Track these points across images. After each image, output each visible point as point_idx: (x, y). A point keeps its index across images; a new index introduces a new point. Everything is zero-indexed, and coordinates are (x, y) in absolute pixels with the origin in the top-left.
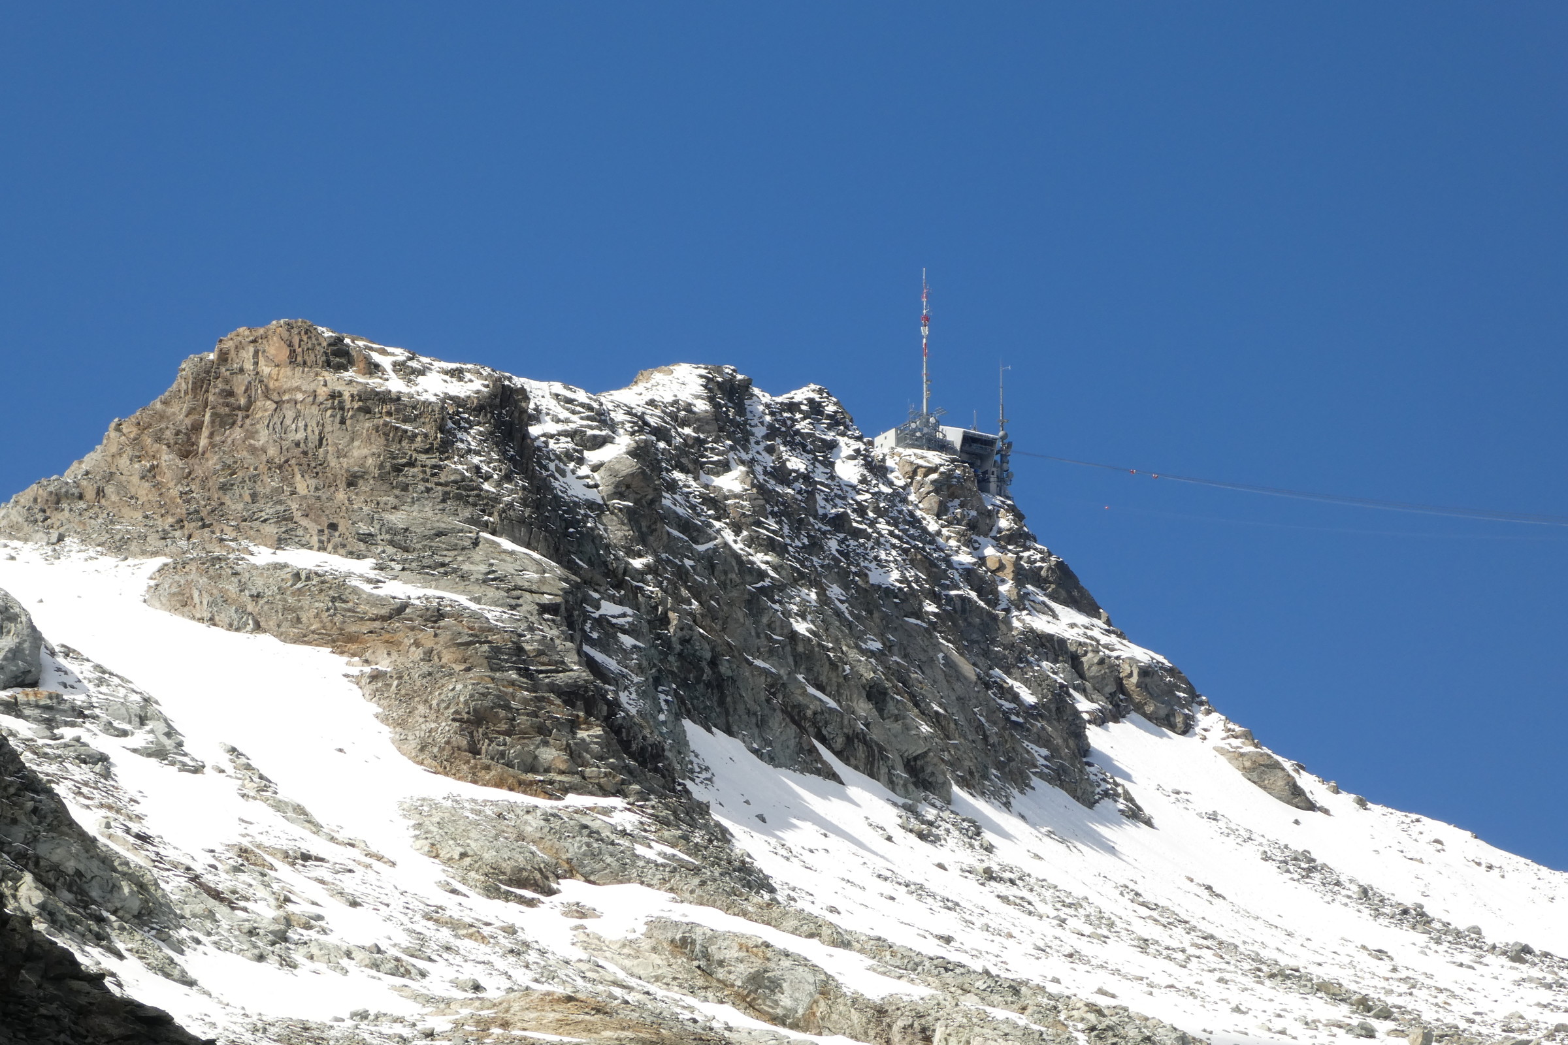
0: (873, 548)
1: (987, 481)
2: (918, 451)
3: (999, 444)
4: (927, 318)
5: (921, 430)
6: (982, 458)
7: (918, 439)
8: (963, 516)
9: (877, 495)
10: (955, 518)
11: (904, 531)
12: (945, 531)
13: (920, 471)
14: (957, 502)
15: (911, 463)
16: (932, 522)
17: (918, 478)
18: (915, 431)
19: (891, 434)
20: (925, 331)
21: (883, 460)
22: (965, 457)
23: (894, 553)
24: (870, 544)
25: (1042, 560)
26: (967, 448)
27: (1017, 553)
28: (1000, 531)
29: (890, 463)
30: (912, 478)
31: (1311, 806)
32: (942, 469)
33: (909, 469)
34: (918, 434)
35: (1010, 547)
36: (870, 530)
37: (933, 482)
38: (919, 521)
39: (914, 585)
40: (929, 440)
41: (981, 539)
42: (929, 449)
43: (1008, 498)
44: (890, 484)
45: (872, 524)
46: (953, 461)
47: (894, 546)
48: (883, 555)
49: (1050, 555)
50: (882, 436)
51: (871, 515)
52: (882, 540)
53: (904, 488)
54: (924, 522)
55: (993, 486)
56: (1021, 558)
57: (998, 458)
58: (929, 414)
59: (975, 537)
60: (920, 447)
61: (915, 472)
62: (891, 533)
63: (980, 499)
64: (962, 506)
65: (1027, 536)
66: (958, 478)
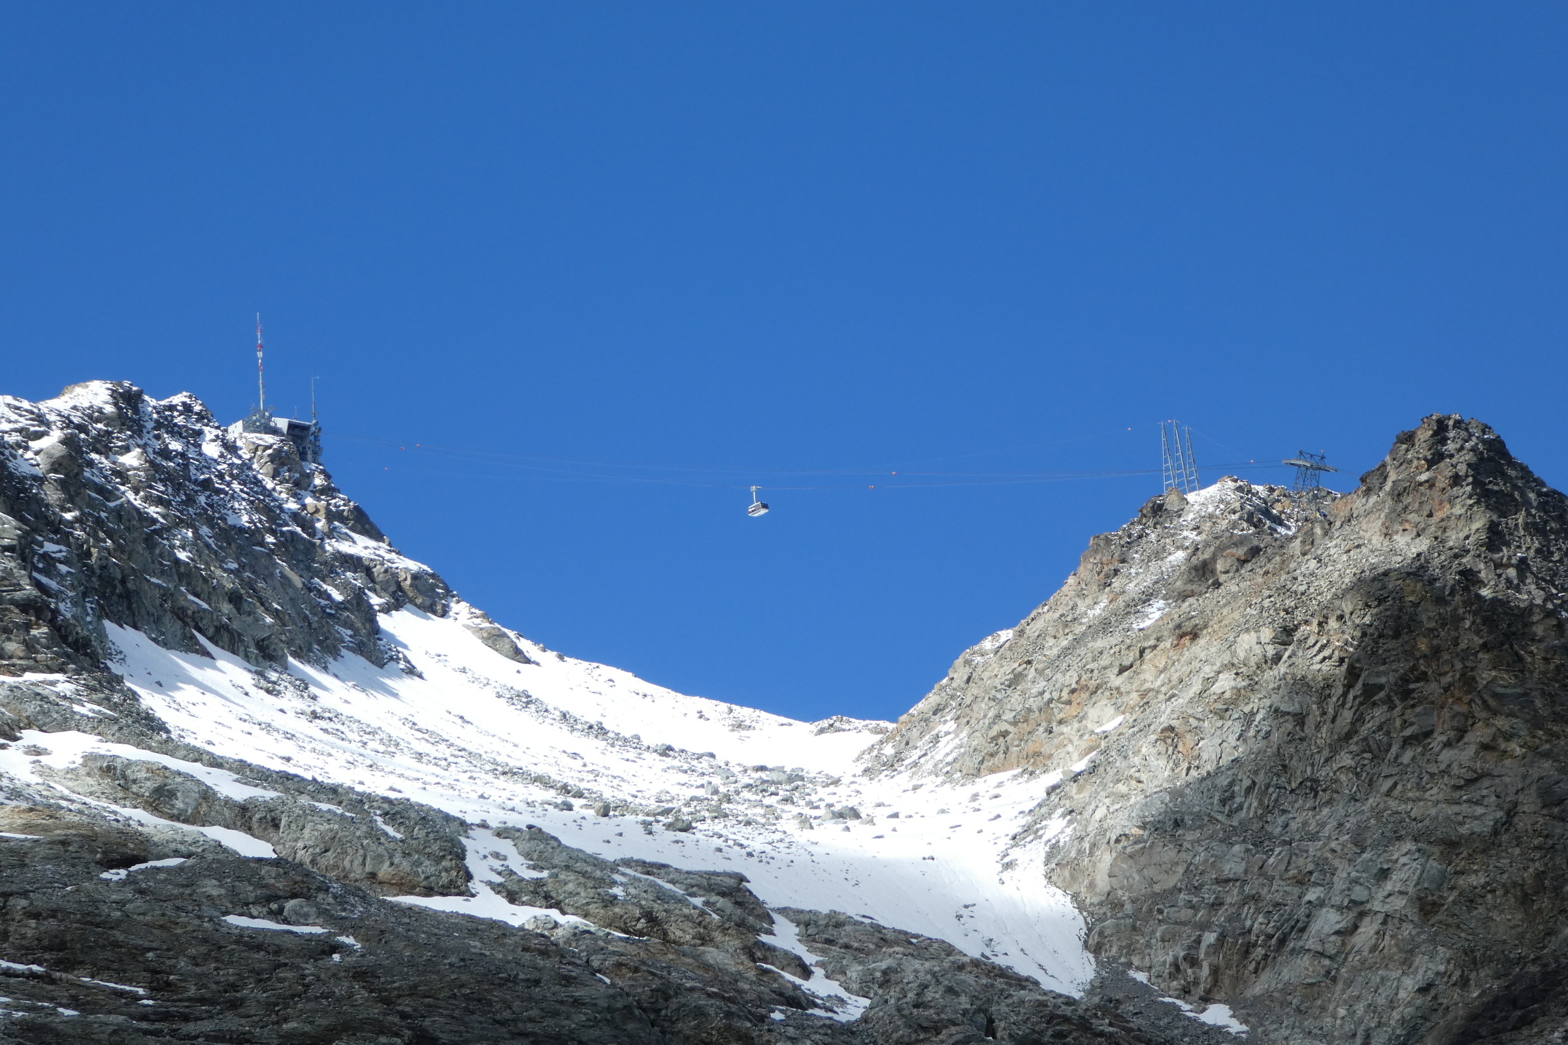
0: (229, 501)
1: (306, 454)
2: (258, 435)
3: (313, 429)
4: (261, 346)
5: (260, 421)
6: (302, 438)
7: (257, 427)
8: (290, 478)
9: (231, 465)
10: (285, 479)
11: (251, 489)
12: (278, 488)
13: (260, 449)
14: (286, 468)
15: (254, 443)
16: (270, 482)
17: (259, 453)
18: (255, 421)
19: (240, 424)
20: (260, 354)
21: (235, 442)
22: (290, 437)
23: (244, 503)
24: (228, 498)
25: (345, 505)
26: (291, 432)
27: (327, 501)
28: (315, 487)
29: (239, 443)
30: (255, 453)
31: (528, 661)
32: (275, 447)
33: (252, 447)
34: (258, 424)
35: (323, 497)
36: (227, 489)
37: (269, 455)
38: (260, 482)
39: (258, 524)
40: (265, 428)
41: (303, 492)
42: (266, 433)
43: (320, 464)
44: (240, 457)
45: (229, 484)
46: (282, 441)
47: (244, 499)
48: (236, 505)
49: (350, 501)
50: (234, 425)
51: (228, 478)
52: (235, 495)
53: (249, 460)
54: (264, 483)
55: (309, 457)
56: (330, 504)
57: (312, 438)
58: (265, 410)
59: (298, 491)
60: (260, 432)
61: (256, 449)
62: (242, 490)
63: (301, 466)
64: (289, 471)
65: (334, 490)
66: (286, 452)
